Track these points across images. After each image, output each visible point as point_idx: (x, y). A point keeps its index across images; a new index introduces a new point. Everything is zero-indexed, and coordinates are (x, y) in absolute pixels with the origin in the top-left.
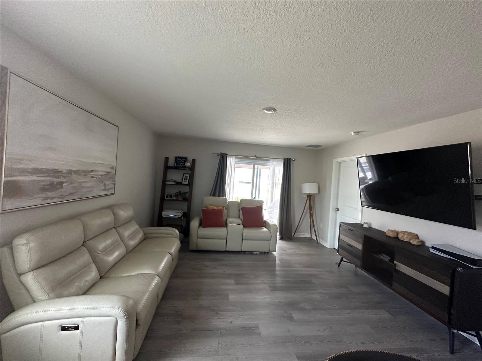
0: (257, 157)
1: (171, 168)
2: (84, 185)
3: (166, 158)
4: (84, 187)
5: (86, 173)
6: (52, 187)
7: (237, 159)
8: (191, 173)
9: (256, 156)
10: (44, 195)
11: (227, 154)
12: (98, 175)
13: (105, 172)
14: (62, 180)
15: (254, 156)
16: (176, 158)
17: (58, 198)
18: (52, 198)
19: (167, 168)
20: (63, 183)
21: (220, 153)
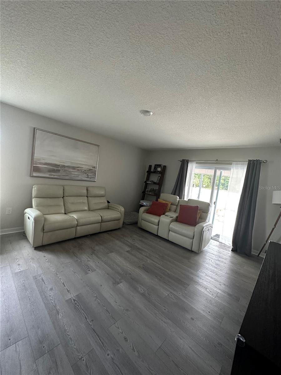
0: (219, 161)
1: (152, 172)
2: (72, 173)
3: (150, 165)
4: (72, 174)
5: (74, 168)
6: (53, 171)
7: (197, 164)
8: (161, 176)
9: (217, 160)
10: (50, 174)
11: (188, 160)
12: (82, 170)
13: (88, 169)
14: (59, 169)
15: (216, 160)
16: (155, 165)
17: (57, 176)
18: (54, 176)
19: (149, 172)
20: (60, 170)
21: (182, 160)
